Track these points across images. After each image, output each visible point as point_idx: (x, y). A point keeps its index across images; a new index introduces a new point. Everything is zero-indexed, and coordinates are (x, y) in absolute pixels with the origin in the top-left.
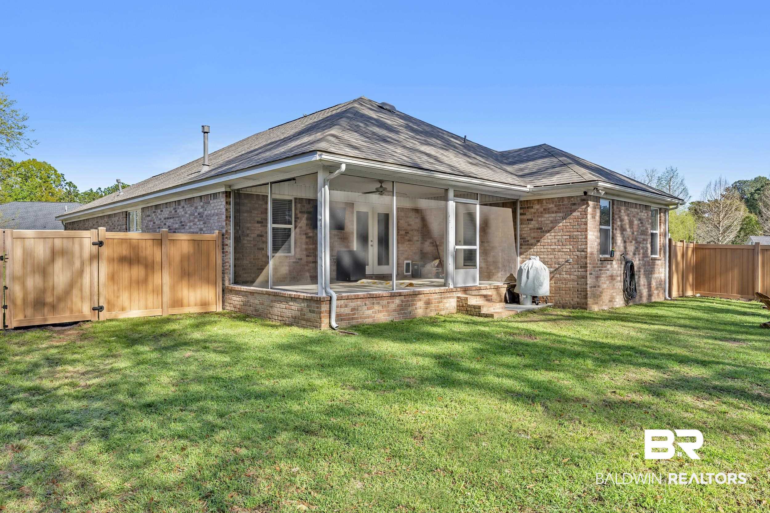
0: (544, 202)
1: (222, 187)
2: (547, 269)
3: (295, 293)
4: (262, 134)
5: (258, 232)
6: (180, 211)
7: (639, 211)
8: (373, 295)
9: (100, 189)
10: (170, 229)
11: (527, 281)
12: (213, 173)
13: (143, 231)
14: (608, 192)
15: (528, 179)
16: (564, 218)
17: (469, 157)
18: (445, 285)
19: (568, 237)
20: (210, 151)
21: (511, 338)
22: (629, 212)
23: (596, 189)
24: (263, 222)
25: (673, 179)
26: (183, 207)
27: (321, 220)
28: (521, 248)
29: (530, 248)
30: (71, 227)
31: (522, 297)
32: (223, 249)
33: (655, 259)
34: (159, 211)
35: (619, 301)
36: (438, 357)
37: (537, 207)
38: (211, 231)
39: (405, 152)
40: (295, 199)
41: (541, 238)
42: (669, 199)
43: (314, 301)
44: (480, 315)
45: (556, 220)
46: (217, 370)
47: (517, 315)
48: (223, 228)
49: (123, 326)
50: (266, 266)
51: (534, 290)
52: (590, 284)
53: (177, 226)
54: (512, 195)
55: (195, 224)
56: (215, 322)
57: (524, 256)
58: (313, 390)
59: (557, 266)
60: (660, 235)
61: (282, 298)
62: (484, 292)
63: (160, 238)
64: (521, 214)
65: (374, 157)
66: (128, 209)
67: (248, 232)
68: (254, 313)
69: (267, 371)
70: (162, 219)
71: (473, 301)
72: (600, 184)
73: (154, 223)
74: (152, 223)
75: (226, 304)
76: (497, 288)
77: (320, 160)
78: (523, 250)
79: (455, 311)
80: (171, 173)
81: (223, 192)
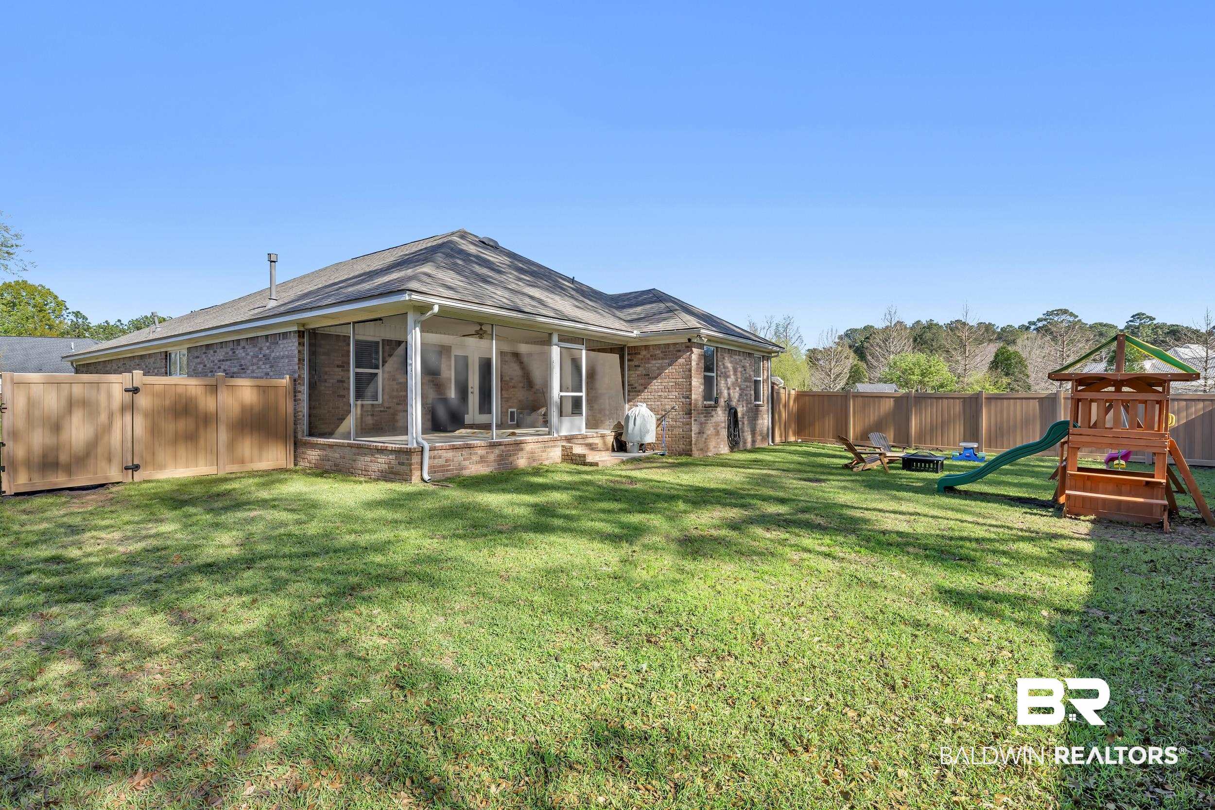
0: (651, 348)
1: (293, 326)
2: (654, 416)
3: (382, 444)
4: (343, 264)
5: (339, 378)
6: (240, 353)
7: (742, 358)
8: (471, 444)
9: (119, 321)
10: (226, 374)
11: (634, 428)
12: (282, 309)
13: (190, 375)
14: (711, 339)
15: (635, 324)
16: (670, 365)
17: (576, 300)
18: (549, 434)
19: (674, 384)
20: (279, 280)
21: (612, 485)
22: (733, 359)
23: (699, 336)
24: (345, 366)
25: (789, 326)
26: (244, 348)
27: (411, 364)
28: (628, 395)
29: (638, 395)
30: (84, 369)
31: (629, 445)
32: (295, 396)
33: (759, 406)
34: (212, 352)
35: (724, 449)
36: (535, 506)
37: (644, 353)
38: (281, 376)
39: (507, 294)
40: (383, 340)
41: (648, 385)
42: (770, 347)
43: (404, 452)
44: (585, 464)
45: (662, 367)
46: (289, 528)
47: (623, 462)
48: (294, 372)
49: (167, 487)
50: (347, 415)
51: (641, 438)
52: (695, 430)
53: (235, 370)
54: (619, 340)
55: (259, 368)
56: (286, 479)
57: (632, 403)
58: (398, 541)
59: (664, 413)
60: (763, 382)
61: (367, 450)
62: (590, 441)
63: (215, 383)
64: (629, 360)
65: (471, 298)
66: (169, 349)
67: (326, 377)
68: (333, 468)
69: (348, 525)
70: (216, 361)
71: (578, 450)
72: (703, 331)
73: (205, 366)
74: (202, 366)
75: (299, 459)
76: (603, 436)
77: (410, 300)
78: (631, 397)
79: (559, 460)
80: (226, 306)
81: (295, 332)
